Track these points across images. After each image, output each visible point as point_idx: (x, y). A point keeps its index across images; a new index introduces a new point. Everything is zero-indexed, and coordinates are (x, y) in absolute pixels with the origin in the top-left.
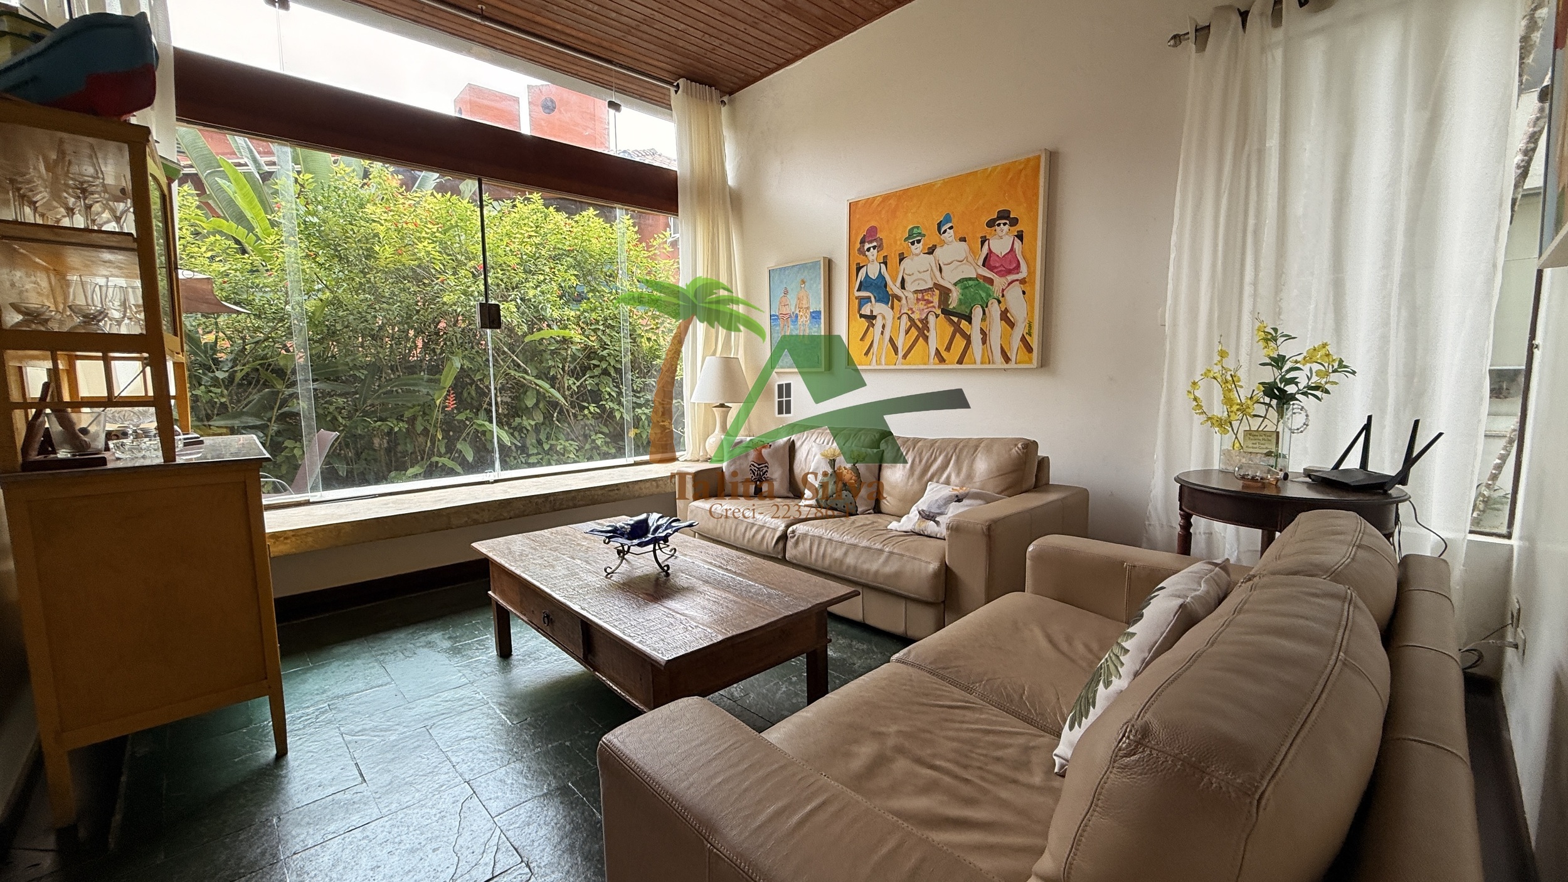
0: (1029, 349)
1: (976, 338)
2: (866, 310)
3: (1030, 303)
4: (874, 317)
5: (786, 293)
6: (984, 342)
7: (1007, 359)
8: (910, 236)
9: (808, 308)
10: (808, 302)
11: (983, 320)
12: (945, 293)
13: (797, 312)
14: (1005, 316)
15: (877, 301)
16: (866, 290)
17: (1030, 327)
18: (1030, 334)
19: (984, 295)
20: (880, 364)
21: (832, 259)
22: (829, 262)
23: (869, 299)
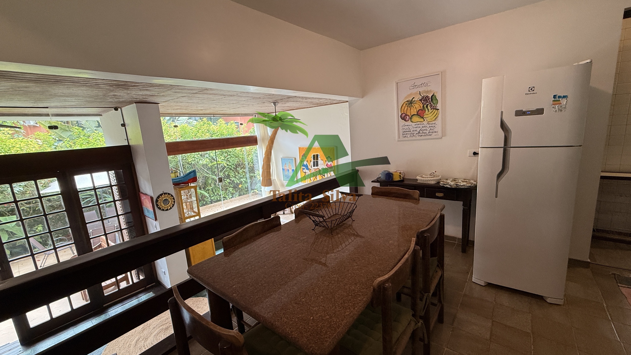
2: (304, 171)
4: (306, 173)
5: (286, 164)
10: (291, 167)
13: (289, 169)
15: (306, 169)
16: (304, 166)
20: (308, 183)
21: (296, 158)
22: (295, 158)
23: (304, 169)
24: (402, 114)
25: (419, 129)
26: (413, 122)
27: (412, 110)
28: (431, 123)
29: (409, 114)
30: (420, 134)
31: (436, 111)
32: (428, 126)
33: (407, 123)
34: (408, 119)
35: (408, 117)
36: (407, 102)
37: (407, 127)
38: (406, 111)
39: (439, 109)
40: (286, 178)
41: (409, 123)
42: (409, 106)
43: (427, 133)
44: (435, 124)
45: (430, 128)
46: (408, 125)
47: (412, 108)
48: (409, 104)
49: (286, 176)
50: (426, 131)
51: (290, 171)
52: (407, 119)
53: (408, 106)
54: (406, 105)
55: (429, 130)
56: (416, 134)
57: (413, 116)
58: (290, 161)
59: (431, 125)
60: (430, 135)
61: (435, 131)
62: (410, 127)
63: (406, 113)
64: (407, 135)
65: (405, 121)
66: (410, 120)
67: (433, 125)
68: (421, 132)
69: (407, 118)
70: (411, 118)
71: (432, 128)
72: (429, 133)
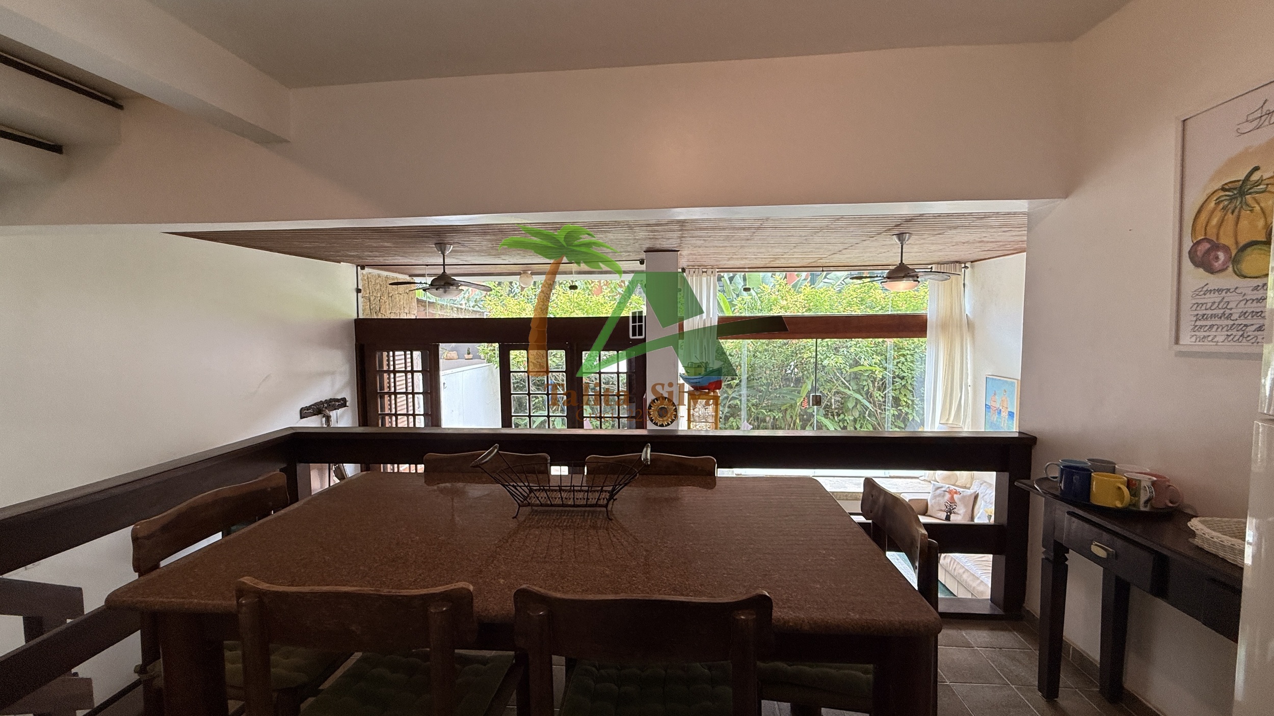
24: (1198, 243)
26: (1245, 277)
27: (1244, 223)
29: (1226, 240)
33: (1215, 281)
34: (1225, 263)
35: (1221, 255)
36: (1223, 189)
37: (1216, 297)
38: (1215, 231)
41: (1227, 280)
42: (1232, 206)
46: (1219, 291)
47: (1245, 213)
48: (1232, 199)
52: (1217, 265)
53: (1224, 208)
54: (1217, 204)
57: (1249, 249)
62: (1233, 298)
63: (1215, 240)
64: (1213, 333)
65: (1211, 270)
66: (1230, 269)
69: (1217, 258)
70: (1235, 261)
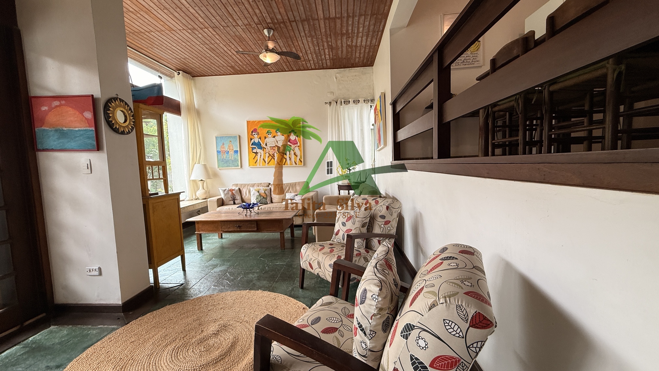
0: (301, 162)
1: (288, 159)
2: (255, 151)
3: (301, 151)
4: (258, 153)
5: (223, 144)
6: (290, 160)
7: (296, 164)
8: (268, 132)
9: (233, 149)
10: (233, 147)
11: (290, 154)
12: (279, 148)
13: (229, 150)
14: (295, 154)
15: (258, 148)
16: (254, 145)
17: (301, 157)
18: (301, 158)
19: (289, 149)
20: (260, 165)
21: (241, 136)
22: (239, 136)
23: (255, 148)
25: (464, 58)
28: (474, 53)
30: (464, 63)
31: (478, 42)
32: (471, 56)
39: (480, 41)
40: (223, 163)
43: (471, 62)
44: (477, 54)
45: (473, 58)
49: (223, 161)
50: (470, 61)
51: (231, 153)
55: (472, 59)
56: (461, 63)
58: (231, 139)
59: (474, 55)
60: (473, 64)
61: (477, 60)
67: (476, 55)
68: (465, 61)
71: (475, 58)
72: (472, 62)
